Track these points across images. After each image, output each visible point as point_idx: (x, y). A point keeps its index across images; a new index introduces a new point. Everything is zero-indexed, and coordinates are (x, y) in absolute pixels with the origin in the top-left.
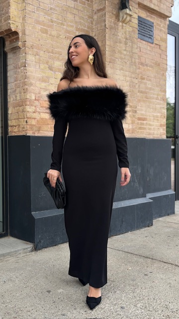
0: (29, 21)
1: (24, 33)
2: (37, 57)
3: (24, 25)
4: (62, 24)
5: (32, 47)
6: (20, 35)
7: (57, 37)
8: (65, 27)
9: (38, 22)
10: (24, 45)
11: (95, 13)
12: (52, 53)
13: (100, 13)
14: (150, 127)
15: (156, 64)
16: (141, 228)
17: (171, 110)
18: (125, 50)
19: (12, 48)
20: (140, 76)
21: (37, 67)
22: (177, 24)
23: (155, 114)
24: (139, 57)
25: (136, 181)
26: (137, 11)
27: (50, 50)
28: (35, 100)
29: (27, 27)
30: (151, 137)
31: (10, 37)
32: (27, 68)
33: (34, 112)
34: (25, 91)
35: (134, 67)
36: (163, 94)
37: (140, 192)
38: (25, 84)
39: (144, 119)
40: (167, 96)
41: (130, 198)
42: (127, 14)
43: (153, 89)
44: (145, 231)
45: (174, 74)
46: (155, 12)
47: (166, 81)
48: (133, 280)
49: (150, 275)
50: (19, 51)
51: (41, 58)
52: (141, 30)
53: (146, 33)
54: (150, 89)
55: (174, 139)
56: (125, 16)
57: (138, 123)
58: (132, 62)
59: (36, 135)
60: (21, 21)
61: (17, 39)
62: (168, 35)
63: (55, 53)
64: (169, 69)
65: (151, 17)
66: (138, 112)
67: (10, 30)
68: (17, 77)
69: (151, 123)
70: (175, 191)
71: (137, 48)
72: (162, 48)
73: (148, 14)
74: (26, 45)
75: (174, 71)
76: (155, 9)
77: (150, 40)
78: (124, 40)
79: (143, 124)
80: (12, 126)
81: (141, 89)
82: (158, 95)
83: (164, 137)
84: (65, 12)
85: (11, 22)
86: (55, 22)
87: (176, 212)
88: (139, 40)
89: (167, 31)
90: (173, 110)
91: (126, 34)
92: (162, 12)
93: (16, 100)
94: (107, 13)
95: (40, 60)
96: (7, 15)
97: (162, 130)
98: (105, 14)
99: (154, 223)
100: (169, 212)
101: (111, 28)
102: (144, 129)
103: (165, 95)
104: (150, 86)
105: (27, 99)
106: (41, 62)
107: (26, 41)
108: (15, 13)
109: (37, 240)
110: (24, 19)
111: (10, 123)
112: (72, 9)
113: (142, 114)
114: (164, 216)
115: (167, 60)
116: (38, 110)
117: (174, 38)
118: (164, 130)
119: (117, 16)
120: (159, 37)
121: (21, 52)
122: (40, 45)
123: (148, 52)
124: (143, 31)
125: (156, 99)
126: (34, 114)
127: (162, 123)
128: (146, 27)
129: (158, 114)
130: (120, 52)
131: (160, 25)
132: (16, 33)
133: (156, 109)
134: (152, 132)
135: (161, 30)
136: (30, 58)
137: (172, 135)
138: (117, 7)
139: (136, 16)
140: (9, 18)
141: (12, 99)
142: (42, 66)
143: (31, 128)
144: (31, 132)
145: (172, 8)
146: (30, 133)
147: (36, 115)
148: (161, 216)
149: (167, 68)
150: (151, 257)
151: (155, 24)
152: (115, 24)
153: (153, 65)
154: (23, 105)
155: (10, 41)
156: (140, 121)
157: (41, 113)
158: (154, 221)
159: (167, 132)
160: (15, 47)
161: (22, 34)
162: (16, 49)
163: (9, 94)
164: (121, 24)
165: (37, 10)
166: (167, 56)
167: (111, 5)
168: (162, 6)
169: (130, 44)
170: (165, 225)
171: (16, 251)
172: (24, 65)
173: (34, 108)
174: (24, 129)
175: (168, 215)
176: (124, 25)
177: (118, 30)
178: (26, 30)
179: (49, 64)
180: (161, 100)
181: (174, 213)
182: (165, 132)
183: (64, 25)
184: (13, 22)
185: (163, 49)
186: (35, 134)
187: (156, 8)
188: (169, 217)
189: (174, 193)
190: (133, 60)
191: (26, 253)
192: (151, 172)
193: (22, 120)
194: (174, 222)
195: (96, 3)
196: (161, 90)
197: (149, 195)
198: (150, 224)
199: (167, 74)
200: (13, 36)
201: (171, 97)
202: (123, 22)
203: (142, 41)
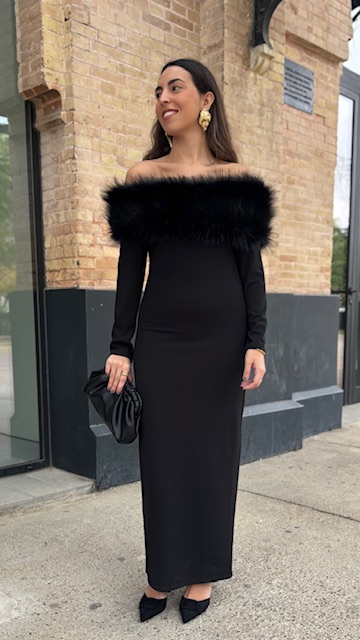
0: (79, 68)
1: (70, 94)
2: (96, 140)
3: (70, 76)
4: (141, 75)
5: (86, 120)
6: (64, 97)
7: (134, 101)
8: (147, 81)
9: (96, 71)
10: (71, 118)
11: (205, 53)
12: (124, 132)
13: (214, 53)
14: (302, 273)
15: (316, 154)
16: (282, 452)
17: (341, 241)
18: (260, 127)
19: (49, 123)
20: (285, 177)
21: (97, 160)
22: (357, 75)
23: (312, 249)
24: (286, 140)
25: (275, 371)
26: (283, 49)
27: (120, 127)
28: (94, 222)
29: (75, 82)
30: (303, 292)
31: (44, 101)
32: (77, 161)
33: (92, 245)
34: (75, 205)
35: (276, 159)
36: (328, 210)
37: (281, 390)
38: (73, 191)
39: (292, 259)
40: (335, 216)
41: (264, 401)
42: (264, 54)
43: (310, 202)
44: (287, 458)
45: (349, 173)
46: (318, 51)
47: (333, 186)
48: (266, 541)
49: (294, 531)
50: (62, 128)
51: (104, 143)
52: (289, 88)
53: (300, 92)
54: (305, 201)
55: (344, 295)
56: (260, 59)
57: (280, 265)
58: (272, 150)
59: (96, 288)
60: (64, 70)
61: (58, 104)
62: (341, 97)
63: (130, 133)
64: (339, 163)
65: (310, 61)
66: (280, 244)
67: (43, 86)
68: (59, 179)
69: (304, 265)
70: (343, 388)
71: (281, 123)
72: (329, 122)
73: (304, 55)
74: (75, 117)
75: (349, 168)
76: (317, 44)
77: (306, 107)
78: (258, 107)
79: (290, 267)
80: (51, 271)
81: (287, 202)
82: (318, 212)
83: (327, 292)
84: (148, 51)
85: (45, 70)
86: (129, 70)
87: (343, 425)
88: (285, 107)
89: (338, 88)
90: (345, 241)
91: (261, 95)
92: (331, 50)
93: (58, 222)
94: (226, 53)
95: (100, 146)
96: (38, 56)
97: (323, 277)
98: (223, 55)
99: (304, 444)
100: (332, 425)
101: (234, 83)
102: (292, 276)
103: (331, 214)
104: (304, 196)
105: (77, 220)
106: (103, 150)
107: (73, 110)
108: (54, 53)
109: (100, 474)
110: (69, 64)
111: (48, 266)
112: (161, 45)
113: (288, 250)
114: (323, 431)
115: (336, 146)
116: (99, 241)
117: (351, 102)
118: (326, 278)
119: (246, 60)
120: (324, 101)
121: (66, 130)
122: (100, 117)
123: (302, 131)
124: (294, 90)
125: (315, 221)
126: (92, 248)
127: (325, 265)
128: (300, 82)
129: (318, 249)
130: (250, 131)
131: (325, 78)
132: (55, 93)
133: (313, 239)
134: (305, 281)
135: (327, 88)
136: (83, 143)
137: (342, 289)
138: (246, 40)
139: (280, 58)
140: (40, 63)
141: (51, 221)
142: (105, 158)
143: (87, 275)
144: (87, 282)
145: (350, 42)
146: (84, 285)
147: (95, 251)
148: (316, 432)
149: (336, 162)
150: (298, 502)
151: (316, 75)
152: (241, 75)
153: (310, 155)
154: (70, 232)
155: (45, 109)
156: (283, 263)
157: (105, 248)
158: (305, 441)
159: (333, 282)
160: (55, 121)
161: (68, 95)
162: (56, 125)
163: (45, 210)
164: (252, 75)
165: (95, 47)
166: (336, 138)
167: (235, 37)
168: (331, 38)
169: (269, 114)
170: (324, 448)
171: (63, 492)
172: (71, 155)
173: (91, 237)
174: (74, 277)
175: (330, 430)
176: (259, 77)
177: (247, 86)
178: (74, 87)
179: (118, 154)
180: (323, 223)
181: (339, 426)
182: (329, 282)
183: (145, 78)
184: (50, 72)
185: (329, 124)
186: (93, 285)
187: (319, 43)
188: (331, 433)
189: (342, 391)
190: (274, 145)
191: (81, 494)
192: (302, 354)
193: (71, 260)
194: (339, 442)
195: (205, 33)
196: (323, 204)
197: (298, 396)
198: (298, 447)
199: (336, 172)
200: (50, 98)
201: (341, 216)
202: (257, 71)
203: (291, 109)
